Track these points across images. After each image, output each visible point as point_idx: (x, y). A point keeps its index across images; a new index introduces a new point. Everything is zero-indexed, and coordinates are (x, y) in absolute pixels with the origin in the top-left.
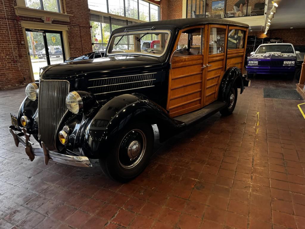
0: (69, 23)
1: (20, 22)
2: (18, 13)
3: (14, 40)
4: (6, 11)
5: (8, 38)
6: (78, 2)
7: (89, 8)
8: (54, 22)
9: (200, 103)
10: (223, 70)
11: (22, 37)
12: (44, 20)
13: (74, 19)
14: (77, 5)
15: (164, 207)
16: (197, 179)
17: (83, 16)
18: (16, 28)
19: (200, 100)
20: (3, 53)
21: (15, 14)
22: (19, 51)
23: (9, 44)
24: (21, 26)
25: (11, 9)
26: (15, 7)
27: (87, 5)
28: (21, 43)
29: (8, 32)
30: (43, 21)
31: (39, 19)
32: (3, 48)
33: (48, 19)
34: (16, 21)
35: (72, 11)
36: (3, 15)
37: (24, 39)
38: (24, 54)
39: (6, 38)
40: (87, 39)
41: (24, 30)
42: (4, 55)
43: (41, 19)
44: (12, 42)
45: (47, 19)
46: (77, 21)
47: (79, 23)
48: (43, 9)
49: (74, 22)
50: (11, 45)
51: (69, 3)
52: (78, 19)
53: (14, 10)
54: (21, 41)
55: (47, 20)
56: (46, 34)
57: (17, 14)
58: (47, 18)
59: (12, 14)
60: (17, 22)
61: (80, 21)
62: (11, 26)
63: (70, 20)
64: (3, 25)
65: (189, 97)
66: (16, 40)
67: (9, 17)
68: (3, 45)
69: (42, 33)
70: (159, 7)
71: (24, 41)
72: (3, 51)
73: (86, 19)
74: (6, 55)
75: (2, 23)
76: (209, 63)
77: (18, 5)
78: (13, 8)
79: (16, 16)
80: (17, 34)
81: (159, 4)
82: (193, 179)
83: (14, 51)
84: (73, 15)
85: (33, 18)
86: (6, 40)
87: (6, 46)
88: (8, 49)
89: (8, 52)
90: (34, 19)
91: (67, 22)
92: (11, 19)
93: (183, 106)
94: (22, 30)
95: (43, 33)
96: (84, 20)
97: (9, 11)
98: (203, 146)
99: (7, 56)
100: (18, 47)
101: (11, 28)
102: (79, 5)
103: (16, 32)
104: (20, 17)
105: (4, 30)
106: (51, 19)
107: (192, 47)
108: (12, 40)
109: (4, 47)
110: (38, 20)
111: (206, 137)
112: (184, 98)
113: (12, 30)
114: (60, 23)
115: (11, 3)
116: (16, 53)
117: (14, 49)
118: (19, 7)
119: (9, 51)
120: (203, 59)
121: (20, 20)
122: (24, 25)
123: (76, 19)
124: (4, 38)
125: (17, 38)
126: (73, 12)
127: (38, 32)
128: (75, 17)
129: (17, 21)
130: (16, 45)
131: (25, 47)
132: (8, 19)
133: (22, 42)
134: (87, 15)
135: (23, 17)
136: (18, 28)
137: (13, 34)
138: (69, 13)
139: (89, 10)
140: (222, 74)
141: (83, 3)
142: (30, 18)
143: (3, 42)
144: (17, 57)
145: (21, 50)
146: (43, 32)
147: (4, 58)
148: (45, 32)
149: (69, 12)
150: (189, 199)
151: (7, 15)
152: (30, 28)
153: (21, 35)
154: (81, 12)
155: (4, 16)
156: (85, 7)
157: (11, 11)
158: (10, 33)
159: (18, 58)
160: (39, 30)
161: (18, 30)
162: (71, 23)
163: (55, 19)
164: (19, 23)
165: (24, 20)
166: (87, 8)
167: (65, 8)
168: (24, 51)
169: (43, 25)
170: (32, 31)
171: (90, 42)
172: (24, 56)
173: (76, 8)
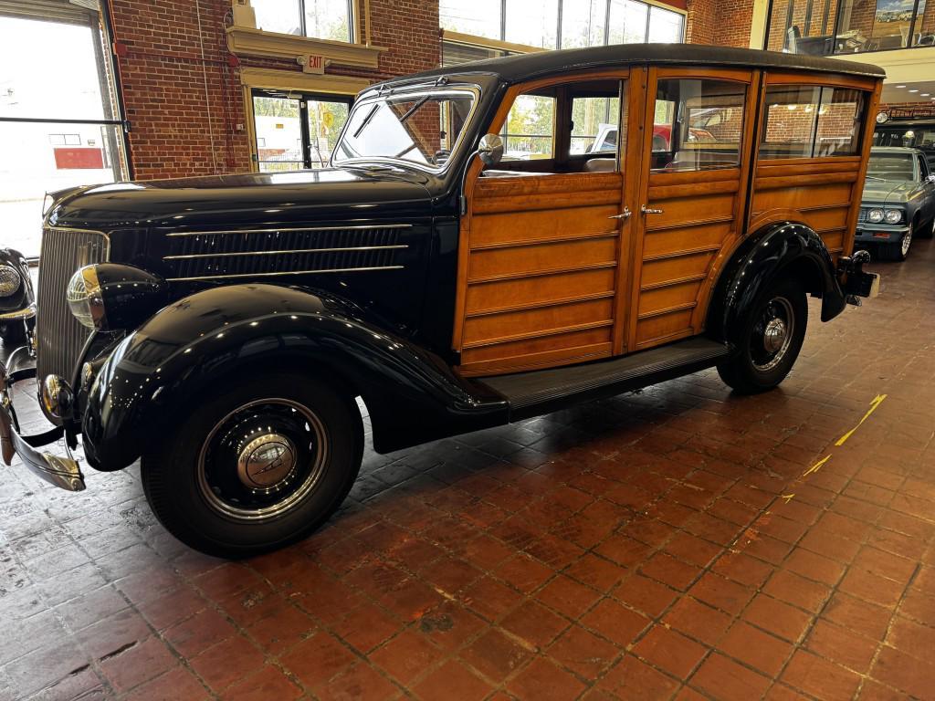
0: (375, 72)
1: (238, 70)
2: (234, 46)
3: (218, 121)
4: (205, 40)
5: (203, 115)
6: (409, 11)
7: (441, 26)
8: (334, 70)
9: (611, 338)
10: (733, 231)
11: (241, 110)
12: (303, 63)
13: (393, 60)
14: (405, 19)
15: (272, 660)
16: (451, 593)
17: (420, 50)
18: (225, 88)
19: (610, 327)
20: (188, 154)
21: (226, 48)
22: (227, 149)
23: (203, 131)
24: (240, 82)
25: (218, 36)
26: (228, 30)
27: (435, 17)
28: (235, 127)
29: (205, 98)
30: (300, 69)
31: (289, 63)
32: (189, 139)
33: (315, 62)
34: (227, 68)
35: (389, 36)
36: (194, 51)
37: (243, 116)
38: (242, 160)
39: (198, 114)
40: (427, 118)
41: (247, 93)
42: (189, 160)
43: (295, 62)
44: (214, 126)
45: (311, 61)
46: (400, 66)
47: (406, 71)
48: (305, 35)
49: (391, 70)
50: (209, 132)
51: (380, 15)
52: (403, 61)
53: (224, 37)
54: (236, 122)
55: (312, 64)
56: (309, 102)
57: (232, 50)
58: (312, 59)
59: (220, 48)
60: (230, 71)
61: (408, 66)
62: (214, 82)
63: (379, 63)
64: (193, 80)
65: (556, 312)
66: (221, 121)
67: (209, 57)
68: (189, 131)
69: (296, 102)
70: (684, 15)
71: (244, 122)
72: (188, 148)
73: (429, 60)
74: (195, 160)
75: (192, 74)
76: (651, 202)
77: (235, 24)
78: (224, 31)
79: (229, 54)
80: (227, 105)
81: (686, 9)
82: (440, 591)
83: (215, 149)
84: (387, 49)
85: (274, 60)
86: (197, 120)
87: (197, 137)
88: (201, 143)
89: (200, 152)
90: (278, 63)
91: (372, 71)
92: (216, 63)
93: (530, 343)
94: (240, 94)
95: (301, 101)
96: (421, 64)
97: (213, 41)
98: (571, 486)
99: (197, 163)
100: (228, 138)
101: (214, 87)
102: (410, 20)
103: (226, 99)
104: (240, 56)
105: (195, 91)
106: (323, 60)
107: (686, 147)
108: (212, 120)
109: (192, 137)
110: (287, 65)
111: (611, 457)
112: (531, 317)
113: (216, 93)
114: (348, 72)
115: (219, 19)
116: (219, 155)
117: (215, 144)
118: (240, 29)
119: (203, 149)
120: (621, 189)
121: (239, 65)
122: (249, 78)
123: (398, 61)
124: (192, 114)
125: (226, 115)
126: (390, 41)
127: (286, 97)
128: (396, 55)
129: (232, 67)
130: (222, 132)
131: (246, 138)
132: (208, 63)
133: (239, 127)
134: (434, 47)
135: (245, 57)
136: (232, 88)
137: (217, 104)
138: (379, 44)
139: (441, 32)
140: (727, 243)
141: (424, 13)
142: (266, 59)
143: (189, 126)
144: (222, 165)
145: (234, 146)
146: (301, 97)
147: (188, 166)
148: (306, 97)
149: (379, 39)
150: (368, 656)
151: (205, 52)
152: (266, 88)
153: (238, 105)
154: (414, 39)
155: (198, 56)
156: (429, 23)
157: (217, 42)
158: (210, 98)
159: (224, 168)
160: (287, 92)
161: (232, 94)
162: (380, 73)
163: (333, 62)
164: (236, 73)
165: (250, 66)
166: (433, 29)
167: (368, 29)
168: (241, 150)
169: (300, 77)
170: (271, 96)
171: (434, 127)
172: (239, 165)
173: (401, 28)
